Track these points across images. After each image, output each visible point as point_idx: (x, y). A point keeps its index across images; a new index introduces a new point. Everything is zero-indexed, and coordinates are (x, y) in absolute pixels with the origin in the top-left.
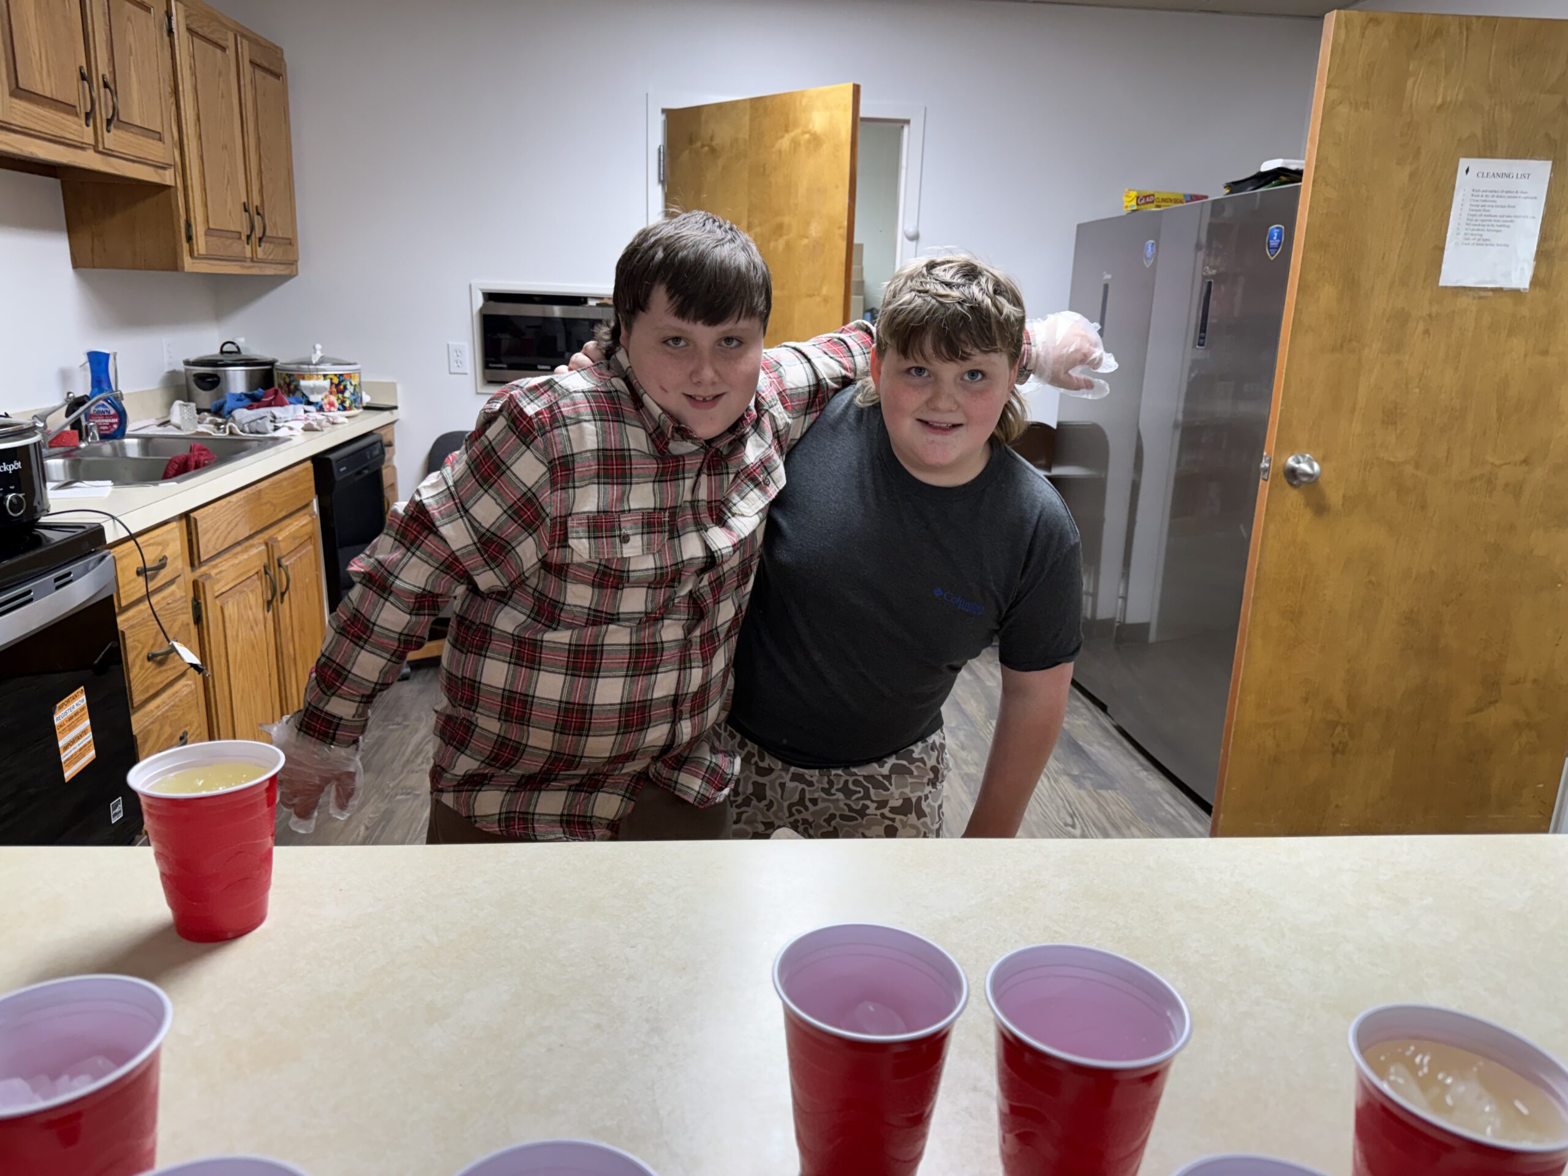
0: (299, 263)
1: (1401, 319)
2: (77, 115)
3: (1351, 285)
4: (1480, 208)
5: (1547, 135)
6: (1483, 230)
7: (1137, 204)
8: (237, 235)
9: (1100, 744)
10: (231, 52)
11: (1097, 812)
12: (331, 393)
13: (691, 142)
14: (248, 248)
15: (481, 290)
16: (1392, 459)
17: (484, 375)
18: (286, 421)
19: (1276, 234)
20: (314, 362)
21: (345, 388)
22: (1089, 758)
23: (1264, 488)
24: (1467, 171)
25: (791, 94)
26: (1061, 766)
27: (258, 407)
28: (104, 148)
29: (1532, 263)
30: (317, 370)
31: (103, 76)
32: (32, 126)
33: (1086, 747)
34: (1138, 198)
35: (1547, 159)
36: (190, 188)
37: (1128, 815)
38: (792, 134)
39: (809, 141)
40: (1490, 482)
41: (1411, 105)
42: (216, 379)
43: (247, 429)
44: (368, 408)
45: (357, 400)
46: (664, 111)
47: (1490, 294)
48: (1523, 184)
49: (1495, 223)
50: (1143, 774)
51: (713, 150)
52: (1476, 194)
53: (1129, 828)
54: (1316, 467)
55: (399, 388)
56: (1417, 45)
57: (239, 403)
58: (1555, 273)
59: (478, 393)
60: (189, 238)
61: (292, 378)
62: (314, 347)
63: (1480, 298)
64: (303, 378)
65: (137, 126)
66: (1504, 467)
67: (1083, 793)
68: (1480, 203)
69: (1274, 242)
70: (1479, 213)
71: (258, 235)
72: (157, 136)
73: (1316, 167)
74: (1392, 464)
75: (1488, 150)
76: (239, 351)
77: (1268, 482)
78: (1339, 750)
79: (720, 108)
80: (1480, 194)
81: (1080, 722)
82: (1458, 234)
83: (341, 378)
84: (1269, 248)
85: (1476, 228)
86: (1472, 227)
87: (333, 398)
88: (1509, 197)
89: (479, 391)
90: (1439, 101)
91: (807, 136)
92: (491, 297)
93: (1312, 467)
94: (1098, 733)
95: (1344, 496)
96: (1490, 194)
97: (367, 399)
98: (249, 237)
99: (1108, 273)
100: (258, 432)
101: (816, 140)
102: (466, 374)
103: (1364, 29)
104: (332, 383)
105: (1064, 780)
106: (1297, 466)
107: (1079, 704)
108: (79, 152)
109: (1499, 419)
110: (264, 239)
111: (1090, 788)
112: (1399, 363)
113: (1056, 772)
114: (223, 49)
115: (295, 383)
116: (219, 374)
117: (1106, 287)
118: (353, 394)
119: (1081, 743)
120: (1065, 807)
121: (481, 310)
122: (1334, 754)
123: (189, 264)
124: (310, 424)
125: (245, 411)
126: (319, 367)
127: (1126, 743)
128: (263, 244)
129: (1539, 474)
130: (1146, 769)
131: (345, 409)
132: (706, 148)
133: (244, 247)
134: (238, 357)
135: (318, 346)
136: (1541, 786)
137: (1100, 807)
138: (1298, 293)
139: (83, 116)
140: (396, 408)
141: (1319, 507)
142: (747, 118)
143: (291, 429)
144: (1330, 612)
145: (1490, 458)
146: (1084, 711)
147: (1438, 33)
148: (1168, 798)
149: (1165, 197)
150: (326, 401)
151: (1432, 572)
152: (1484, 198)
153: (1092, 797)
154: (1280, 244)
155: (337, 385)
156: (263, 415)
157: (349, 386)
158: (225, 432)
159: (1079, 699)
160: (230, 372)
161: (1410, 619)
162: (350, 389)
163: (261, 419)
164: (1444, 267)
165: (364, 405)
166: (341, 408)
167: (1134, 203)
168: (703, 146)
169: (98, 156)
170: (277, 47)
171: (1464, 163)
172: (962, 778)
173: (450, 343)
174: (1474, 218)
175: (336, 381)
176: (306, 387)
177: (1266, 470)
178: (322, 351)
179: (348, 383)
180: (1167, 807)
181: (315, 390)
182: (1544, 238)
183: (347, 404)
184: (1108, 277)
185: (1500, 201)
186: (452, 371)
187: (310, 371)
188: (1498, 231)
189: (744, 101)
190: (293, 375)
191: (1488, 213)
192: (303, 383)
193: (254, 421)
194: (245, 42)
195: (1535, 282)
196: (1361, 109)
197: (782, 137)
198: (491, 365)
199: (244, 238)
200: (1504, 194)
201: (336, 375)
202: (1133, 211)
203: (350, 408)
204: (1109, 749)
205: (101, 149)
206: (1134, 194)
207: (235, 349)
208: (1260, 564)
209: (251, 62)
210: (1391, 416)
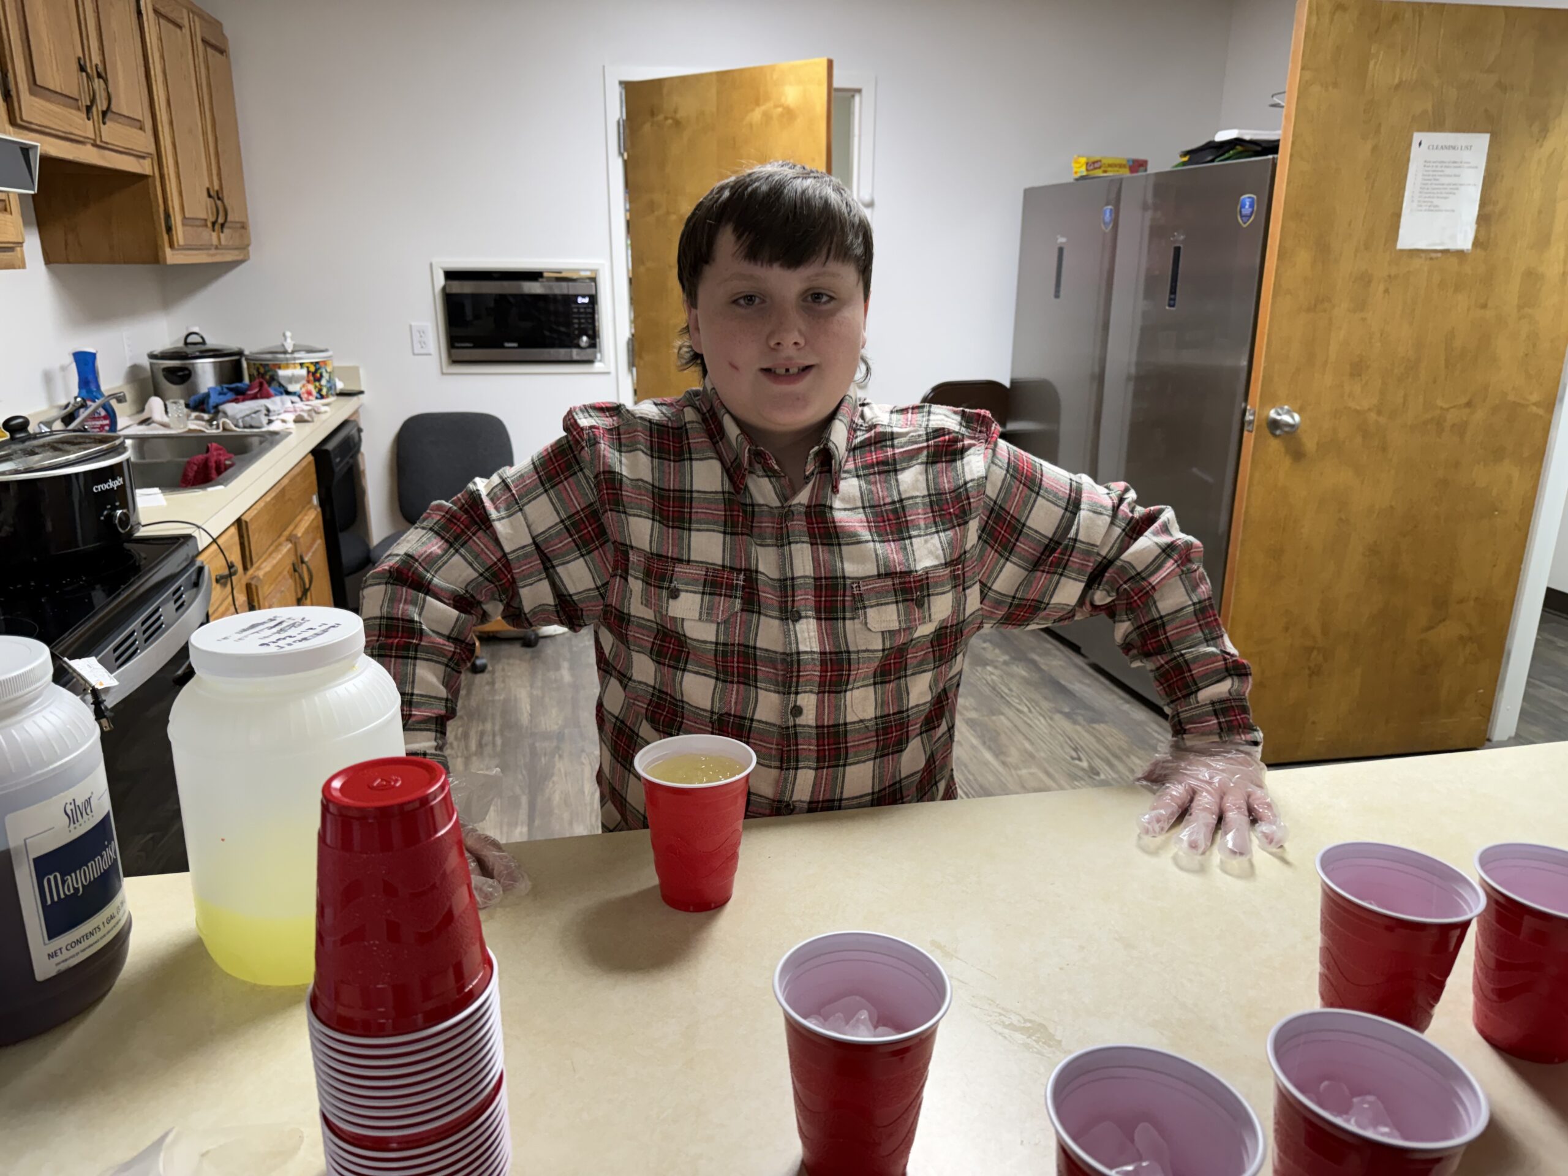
0: (250, 248)
1: (1365, 280)
2: (79, 109)
3: (1323, 251)
4: (1430, 177)
5: (1486, 111)
6: (1433, 198)
7: (1087, 170)
8: (203, 222)
9: (1081, 682)
10: (186, 30)
11: (1097, 746)
12: (308, 382)
13: (653, 114)
14: (214, 235)
15: (442, 268)
16: (1358, 408)
17: (450, 355)
18: (279, 414)
19: (1248, 204)
20: (290, 350)
21: (321, 376)
22: (1075, 696)
23: (1249, 439)
24: (1420, 144)
25: (761, 69)
26: (1052, 705)
27: (244, 400)
28: (101, 141)
29: (1474, 226)
30: (295, 359)
31: (96, 66)
32: (46, 123)
33: (1070, 686)
34: (1087, 164)
35: (1487, 132)
36: (166, 177)
37: (1125, 746)
38: (763, 108)
39: (782, 115)
40: (1439, 423)
41: (1373, 85)
42: (187, 372)
43: (241, 424)
44: (342, 394)
45: (331, 387)
46: (621, 83)
47: (1439, 255)
48: (1466, 155)
49: (1443, 191)
50: (1126, 707)
51: (677, 123)
52: (1427, 164)
53: (1128, 757)
54: (1297, 417)
55: (362, 372)
56: (1377, 31)
57: (221, 397)
58: (1492, 235)
59: (443, 374)
60: (169, 229)
61: (267, 368)
62: (284, 335)
63: (1431, 259)
64: (280, 368)
65: (124, 116)
66: (1452, 410)
67: (1078, 728)
68: (1431, 173)
69: (1247, 210)
70: (1429, 182)
71: (220, 222)
72: (138, 124)
73: (1293, 143)
74: (1357, 412)
75: (1437, 125)
76: (204, 343)
77: (1254, 433)
78: (1315, 672)
79: (684, 81)
80: (1431, 164)
81: (1055, 663)
82: (1413, 201)
83: (318, 366)
84: (1242, 216)
85: (1427, 195)
86: (1424, 195)
87: (311, 387)
88: (1455, 167)
89: (445, 371)
90: (1397, 81)
91: (780, 110)
92: (450, 275)
93: (1293, 417)
94: (1074, 671)
95: (1318, 444)
96: (1439, 165)
97: (340, 386)
98: (214, 224)
99: (1063, 236)
100: (251, 427)
101: (789, 114)
102: (430, 354)
103: (1333, 14)
104: (309, 372)
105: (1058, 717)
106: (1278, 418)
107: (1049, 646)
108: (80, 146)
109: (1447, 367)
110: (227, 225)
111: (1084, 723)
112: (1364, 319)
113: (1049, 710)
114: (180, 27)
115: (270, 373)
116: (190, 367)
117: (1061, 250)
118: (329, 381)
119: (1063, 682)
120: (1066, 742)
121: (444, 289)
122: (1310, 676)
123: (172, 257)
124: (300, 416)
125: (234, 405)
126: (296, 355)
127: (1102, 679)
128: (225, 230)
129: (1480, 415)
130: (1128, 702)
131: (322, 397)
132: (670, 121)
133: (211, 235)
134: (203, 348)
135: (288, 334)
136: (1481, 691)
137: (1098, 740)
138: (1278, 259)
139: (84, 109)
140: (362, 392)
141: (1297, 454)
142: (714, 91)
143: (284, 421)
144: (1307, 548)
145: (1440, 403)
146: (1058, 653)
147: (1395, 18)
148: (1155, 727)
149: (1111, 161)
150: (304, 390)
151: (1391, 507)
152: (1434, 169)
153: (1087, 731)
154: (1252, 213)
155: (314, 374)
156: (257, 409)
157: (325, 374)
158: (218, 428)
159: (1048, 642)
160: (199, 366)
161: (1373, 550)
162: (326, 376)
163: (255, 412)
164: (1401, 231)
165: (338, 391)
166: (319, 396)
167: (1084, 168)
168: (666, 118)
169: (95, 150)
170: (218, 22)
171: (1417, 137)
172: (967, 723)
173: (413, 324)
174: (1426, 187)
175: (312, 369)
176: (284, 377)
177: (1251, 422)
178: (292, 338)
179: (323, 370)
180: (1156, 735)
181: (292, 379)
182: (1485, 201)
183: (324, 392)
184: (1062, 240)
185: (1448, 171)
186: (416, 352)
187: (287, 359)
188: (1446, 198)
189: (711, 74)
190: (267, 365)
191: (1437, 182)
192: (281, 373)
193: (248, 415)
194: (196, 19)
195: (1476, 243)
196: (1330, 88)
197: (753, 110)
198: (457, 345)
199: (209, 224)
200: (1451, 165)
201: (312, 363)
202: (1083, 178)
203: (327, 396)
204: (1089, 686)
205: (98, 142)
206: (1083, 160)
207: (200, 340)
208: (1247, 508)
209: (204, 41)
210: (1357, 369)
